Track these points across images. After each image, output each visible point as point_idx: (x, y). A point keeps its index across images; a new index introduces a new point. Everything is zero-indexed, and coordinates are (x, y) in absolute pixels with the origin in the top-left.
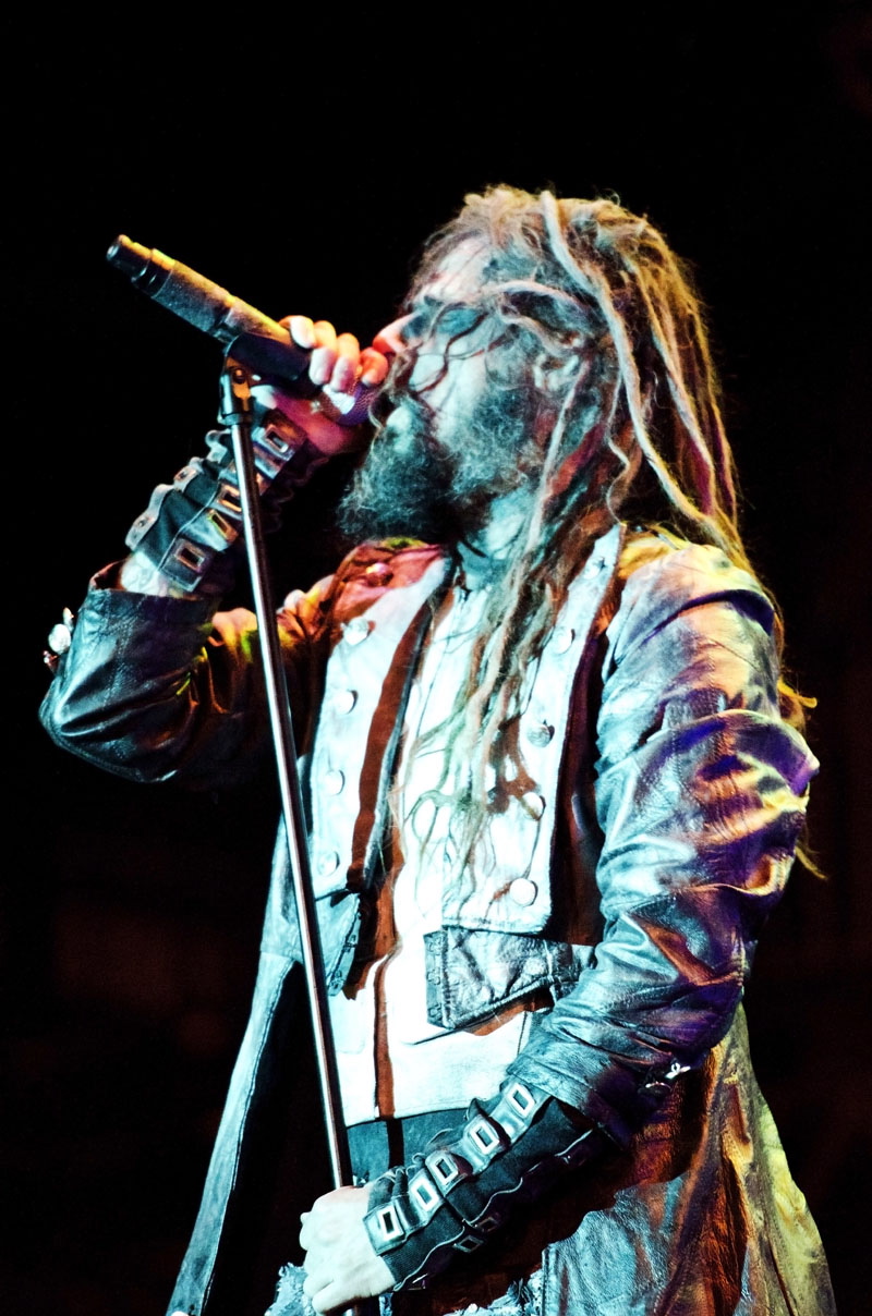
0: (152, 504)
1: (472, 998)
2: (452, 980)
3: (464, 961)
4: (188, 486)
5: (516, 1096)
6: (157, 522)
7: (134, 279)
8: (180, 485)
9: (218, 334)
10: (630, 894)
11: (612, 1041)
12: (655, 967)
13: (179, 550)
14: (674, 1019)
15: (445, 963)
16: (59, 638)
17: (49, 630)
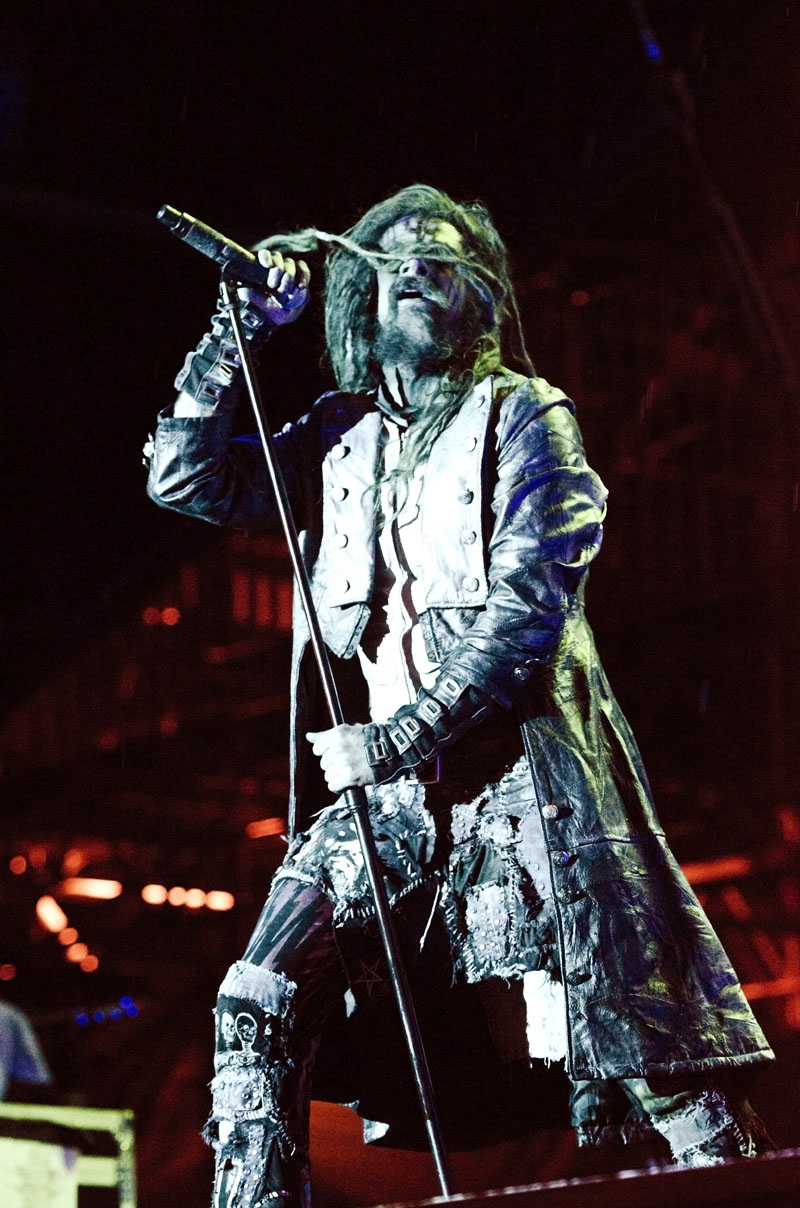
0: (186, 363)
1: (451, 644)
2: (437, 636)
3: (443, 626)
4: (205, 351)
5: (449, 685)
6: (190, 374)
7: (172, 229)
8: (200, 351)
9: (218, 259)
10: (503, 568)
11: (497, 648)
12: (518, 607)
13: (204, 388)
14: (530, 635)
15: (432, 628)
16: (148, 449)
17: (143, 446)
